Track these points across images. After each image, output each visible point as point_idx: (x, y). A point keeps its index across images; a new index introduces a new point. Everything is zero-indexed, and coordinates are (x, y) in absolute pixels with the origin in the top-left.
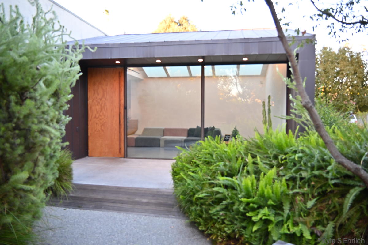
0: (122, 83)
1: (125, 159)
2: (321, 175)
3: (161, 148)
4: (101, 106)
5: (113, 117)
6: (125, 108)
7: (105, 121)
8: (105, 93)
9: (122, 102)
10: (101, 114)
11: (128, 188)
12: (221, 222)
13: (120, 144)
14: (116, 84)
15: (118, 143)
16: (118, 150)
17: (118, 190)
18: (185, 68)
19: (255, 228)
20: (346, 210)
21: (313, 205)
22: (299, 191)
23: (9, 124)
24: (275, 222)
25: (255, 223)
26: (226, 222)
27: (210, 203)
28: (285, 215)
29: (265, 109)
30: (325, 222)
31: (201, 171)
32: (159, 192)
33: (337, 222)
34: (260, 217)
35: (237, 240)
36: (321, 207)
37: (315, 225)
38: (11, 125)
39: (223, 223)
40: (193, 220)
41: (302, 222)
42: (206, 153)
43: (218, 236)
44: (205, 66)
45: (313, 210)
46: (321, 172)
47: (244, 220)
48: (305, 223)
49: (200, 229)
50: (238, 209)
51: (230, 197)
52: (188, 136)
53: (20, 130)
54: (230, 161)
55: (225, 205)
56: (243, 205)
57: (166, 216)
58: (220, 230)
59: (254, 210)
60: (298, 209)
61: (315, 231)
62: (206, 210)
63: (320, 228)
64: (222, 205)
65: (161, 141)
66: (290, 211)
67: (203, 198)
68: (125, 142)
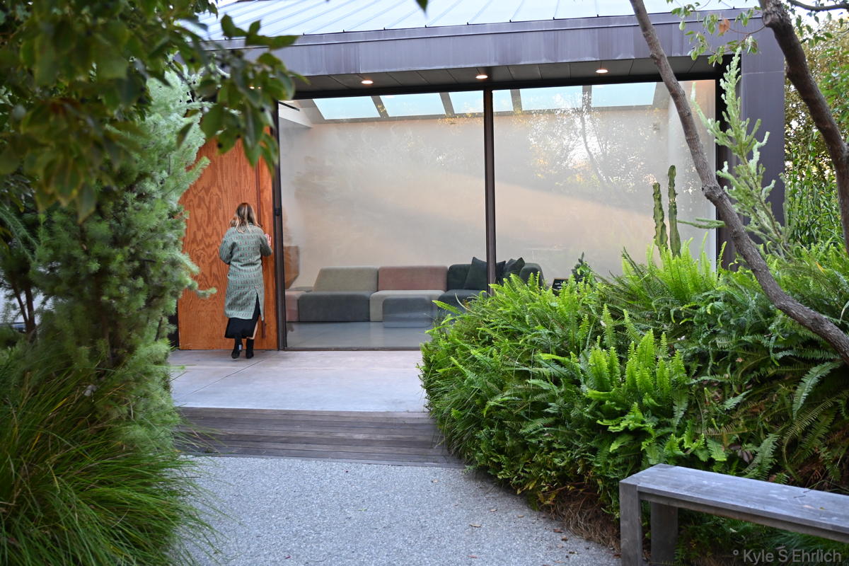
1: (282, 353)
2: (759, 343)
3: (372, 324)
9: (268, 195)
10: (209, 231)
11: (313, 414)
12: (546, 450)
17: (288, 418)
18: (437, 95)
19: (614, 447)
20: (797, 406)
21: (738, 404)
22: (713, 378)
23: (126, 248)
24: (655, 434)
25: (615, 436)
26: (556, 446)
27: (522, 413)
28: (676, 422)
29: (660, 205)
30: (762, 436)
31: (499, 351)
32: (391, 418)
33: (783, 433)
34: (623, 424)
35: (581, 477)
36: (756, 407)
37: (739, 442)
38: (129, 251)
39: (551, 449)
40: (483, 463)
41: (713, 438)
42: (507, 315)
43: (540, 480)
44: (494, 92)
45: (739, 414)
46: (758, 337)
47: (593, 436)
48: (718, 439)
49: (500, 477)
50: (581, 415)
51: (562, 395)
52: (449, 287)
53: (139, 260)
54: (564, 324)
55: (553, 415)
56: (591, 406)
57: (418, 464)
58: (543, 466)
59: (613, 415)
60: (708, 414)
61: (739, 454)
62: (512, 431)
63: (750, 448)
64: (548, 415)
65: (371, 302)
66: (686, 413)
67: (505, 408)
68: (280, 307)
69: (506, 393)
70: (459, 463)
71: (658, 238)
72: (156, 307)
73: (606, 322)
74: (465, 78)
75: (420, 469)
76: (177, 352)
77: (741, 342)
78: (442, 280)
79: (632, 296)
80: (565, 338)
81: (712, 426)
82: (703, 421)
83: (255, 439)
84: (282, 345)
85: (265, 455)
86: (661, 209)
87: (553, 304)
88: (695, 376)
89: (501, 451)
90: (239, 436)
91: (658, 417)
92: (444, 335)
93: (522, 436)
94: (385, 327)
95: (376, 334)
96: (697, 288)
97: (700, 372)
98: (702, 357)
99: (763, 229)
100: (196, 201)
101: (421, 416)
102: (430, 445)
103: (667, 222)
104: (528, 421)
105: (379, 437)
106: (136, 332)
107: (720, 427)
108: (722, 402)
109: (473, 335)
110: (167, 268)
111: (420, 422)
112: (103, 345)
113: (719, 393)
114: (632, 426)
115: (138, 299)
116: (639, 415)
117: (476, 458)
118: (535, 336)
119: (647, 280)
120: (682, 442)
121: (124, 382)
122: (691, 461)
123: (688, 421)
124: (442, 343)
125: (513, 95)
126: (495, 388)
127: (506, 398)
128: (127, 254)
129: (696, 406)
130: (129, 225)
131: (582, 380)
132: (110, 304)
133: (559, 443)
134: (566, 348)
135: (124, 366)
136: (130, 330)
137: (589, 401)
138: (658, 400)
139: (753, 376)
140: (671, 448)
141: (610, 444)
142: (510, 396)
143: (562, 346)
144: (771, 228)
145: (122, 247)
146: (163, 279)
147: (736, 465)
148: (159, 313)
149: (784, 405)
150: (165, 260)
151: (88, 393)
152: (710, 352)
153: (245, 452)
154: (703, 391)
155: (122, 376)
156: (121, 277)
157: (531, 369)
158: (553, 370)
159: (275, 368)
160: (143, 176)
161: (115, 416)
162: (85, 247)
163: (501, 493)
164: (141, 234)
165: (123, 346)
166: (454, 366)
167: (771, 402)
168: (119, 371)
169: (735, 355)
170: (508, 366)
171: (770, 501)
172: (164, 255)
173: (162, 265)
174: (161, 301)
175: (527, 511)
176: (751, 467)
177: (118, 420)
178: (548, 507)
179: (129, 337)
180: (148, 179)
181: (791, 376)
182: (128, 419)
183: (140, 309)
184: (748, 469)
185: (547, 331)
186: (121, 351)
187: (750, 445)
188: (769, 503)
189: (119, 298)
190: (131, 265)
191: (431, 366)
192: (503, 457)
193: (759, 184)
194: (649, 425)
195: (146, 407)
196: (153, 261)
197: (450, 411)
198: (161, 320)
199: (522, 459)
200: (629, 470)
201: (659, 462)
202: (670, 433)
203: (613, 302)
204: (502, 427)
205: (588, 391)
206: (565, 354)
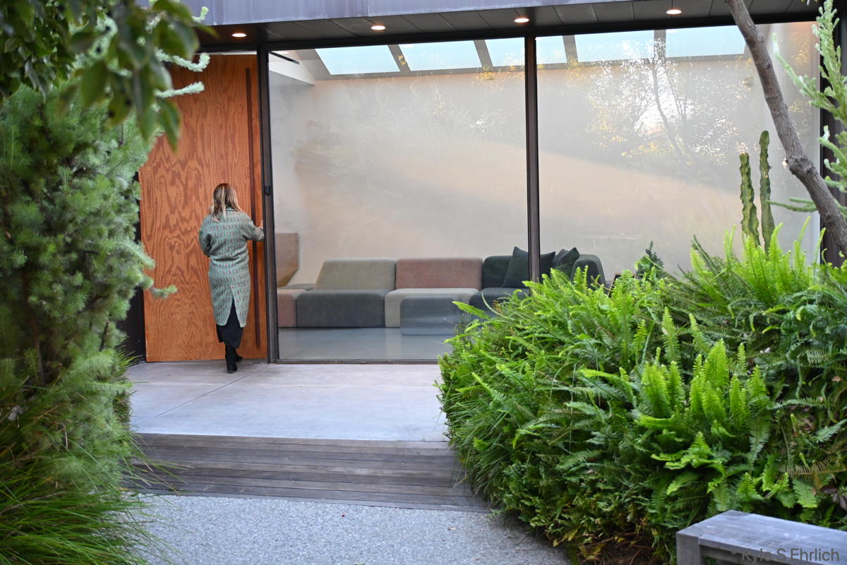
0: (256, 109)
1: (273, 366)
3: (387, 331)
4: (185, 187)
6: (268, 191)
8: (199, 142)
9: (259, 170)
10: (186, 214)
11: (306, 443)
12: (589, 491)
13: (256, 315)
17: (275, 448)
18: (469, 44)
19: (673, 488)
21: (835, 435)
22: (803, 402)
23: (61, 237)
24: (725, 474)
25: (674, 475)
26: (601, 486)
27: (560, 445)
28: (752, 457)
29: (749, 180)
31: (533, 366)
32: (403, 449)
35: (631, 526)
37: (835, 484)
38: (64, 240)
39: (595, 490)
40: (513, 506)
41: (801, 478)
42: (546, 321)
43: (582, 529)
44: (538, 39)
45: (835, 448)
47: (648, 474)
48: (807, 480)
49: (533, 525)
50: (632, 446)
51: (610, 422)
52: (484, 284)
53: (78, 251)
54: (614, 332)
55: (599, 447)
56: (645, 436)
57: (433, 507)
58: (585, 511)
59: (674, 448)
60: (796, 447)
61: (835, 500)
62: (548, 467)
64: (592, 447)
65: (386, 304)
66: (767, 446)
67: (539, 438)
68: (270, 309)
69: (541, 419)
70: (485, 507)
71: (746, 223)
72: (100, 310)
73: (669, 330)
75: (435, 513)
76: (142, 364)
77: (839, 356)
78: (476, 276)
79: (705, 298)
80: (616, 350)
81: (800, 463)
82: (790, 456)
83: (231, 474)
84: (273, 356)
85: (243, 494)
86: (750, 186)
87: (604, 307)
88: (779, 399)
89: (534, 492)
90: (213, 470)
91: (731, 451)
92: (468, 345)
93: (558, 474)
94: (404, 335)
95: (392, 343)
96: (788, 288)
97: (786, 394)
98: (788, 375)
100: (169, 177)
101: (440, 446)
102: (449, 483)
103: (757, 202)
104: (568, 454)
105: (386, 472)
106: (75, 341)
107: (810, 465)
108: (814, 432)
109: (503, 347)
110: (113, 262)
111: (439, 454)
112: (33, 357)
113: (811, 421)
114: (696, 461)
115: (75, 300)
116: (705, 448)
117: (505, 500)
118: (579, 347)
119: (724, 278)
120: (761, 483)
121: (58, 403)
122: (771, 508)
123: (768, 457)
124: (465, 355)
125: (566, 43)
126: (528, 412)
127: (541, 426)
128: (62, 244)
129: (781, 437)
130: (64, 207)
131: (635, 403)
132: (40, 306)
133: (605, 483)
134: (618, 362)
135: (57, 384)
136: (67, 339)
137: (642, 430)
138: (732, 429)
140: (746, 491)
141: (669, 485)
142: (546, 422)
143: (613, 360)
145: (55, 235)
146: (109, 275)
147: (830, 514)
148: (105, 316)
150: (110, 251)
151: (12, 416)
152: (799, 368)
153: (220, 491)
154: (789, 418)
155: (56, 396)
156: (55, 272)
157: (571, 389)
158: (599, 391)
159: (263, 385)
160: (81, 147)
161: (46, 445)
162: (9, 235)
164: (80, 219)
165: (58, 357)
166: (478, 384)
168: (51, 390)
169: (832, 373)
170: (544, 385)
172: (108, 244)
173: (108, 257)
174: (106, 302)
177: (50, 451)
178: (592, 563)
179: (65, 347)
180: (90, 151)
182: (64, 449)
183: (79, 313)
184: (845, 519)
185: (593, 341)
186: (55, 364)
189: (51, 299)
190: (67, 257)
191: (451, 383)
192: (537, 499)
194: (718, 462)
195: (86, 435)
196: (95, 252)
197: (472, 441)
198: (107, 327)
199: (559, 502)
200: (692, 518)
201: (730, 507)
202: (747, 471)
203: (677, 304)
204: (535, 461)
205: (641, 417)
206: (614, 370)
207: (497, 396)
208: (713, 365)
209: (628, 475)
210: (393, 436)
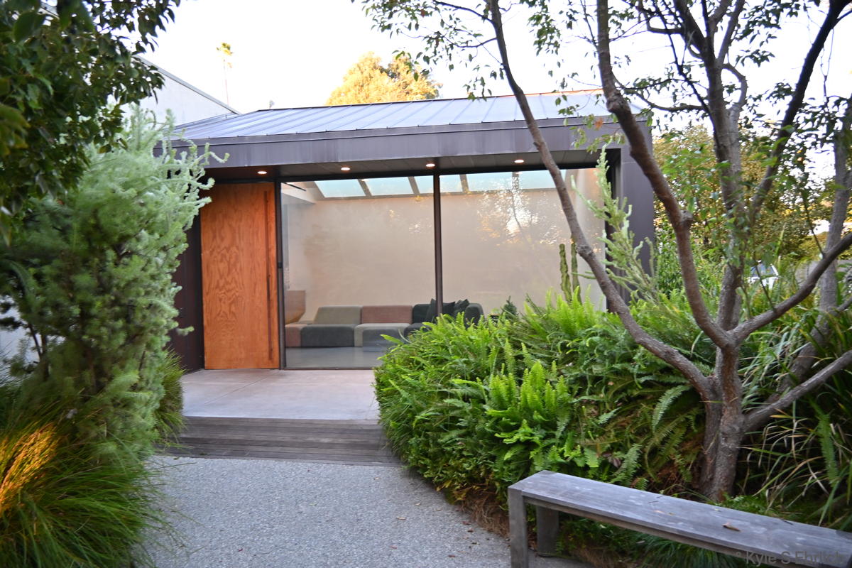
0: (273, 215)
1: (282, 371)
2: (626, 370)
3: (356, 349)
5: (255, 284)
6: (280, 266)
7: (237, 294)
9: (273, 253)
10: (229, 279)
11: (293, 422)
12: (458, 456)
13: (270, 342)
14: (259, 218)
15: (266, 338)
16: (266, 354)
17: (273, 425)
18: (405, 180)
19: (508, 456)
20: (655, 422)
21: (610, 419)
22: (590, 398)
23: (107, 296)
24: (542, 446)
25: (509, 447)
26: (465, 453)
27: (442, 426)
28: (558, 434)
29: (565, 260)
30: (629, 445)
31: (427, 375)
32: (352, 425)
33: (645, 443)
34: (516, 437)
35: (483, 480)
36: (623, 422)
37: (610, 450)
38: (109, 298)
39: (462, 456)
40: (414, 464)
41: (589, 447)
42: (438, 346)
43: (454, 481)
44: (441, 177)
45: (610, 427)
46: (626, 365)
47: (493, 446)
48: (593, 448)
49: (426, 476)
50: (484, 428)
51: (471, 411)
52: (413, 320)
53: (121, 305)
54: (476, 353)
55: (466, 427)
56: (492, 422)
57: (366, 464)
58: (456, 469)
59: (512, 429)
60: (586, 427)
61: (610, 461)
62: (434, 440)
63: (619, 455)
64: (460, 428)
65: (355, 333)
66: (568, 427)
67: (428, 421)
68: (281, 337)
69: (431, 409)
70: (398, 463)
71: (564, 285)
72: (139, 343)
73: (509, 352)
74: (418, 166)
75: (367, 468)
76: (202, 371)
77: (613, 368)
78: (409, 315)
79: (534, 332)
80: (478, 365)
81: (588, 437)
82: (583, 433)
83: (242, 443)
84: (283, 365)
85: (247, 456)
86: (565, 264)
87: (473, 338)
88: (575, 397)
89: (426, 455)
90: (231, 440)
91: (546, 430)
92: (392, 361)
93: (438, 445)
94: (365, 351)
95: (358, 356)
96: (583, 326)
97: (580, 393)
98: (582, 380)
99: (635, 279)
100: (219, 257)
101: (375, 423)
102: (376, 447)
103: (570, 272)
104: (445, 432)
105: (341, 441)
106: (119, 365)
107: (595, 438)
108: (597, 417)
109: (411, 363)
110: (147, 312)
111: (374, 428)
112: (88, 375)
113: (596, 409)
114: (522, 438)
115: (117, 338)
116: (529, 430)
117: (409, 460)
118: (454, 363)
119: (546, 319)
120: (563, 451)
121: (102, 406)
122: (570, 468)
123: (569, 433)
124: (390, 367)
125: (462, 179)
126: (422, 405)
127: (430, 413)
128: (107, 301)
129: (577, 420)
130: (111, 277)
131: (487, 400)
132: (90, 342)
133: (468, 451)
134: (480, 373)
135: (103, 393)
136: (113, 363)
137: (490, 417)
138: (547, 416)
139: (621, 396)
140: (553, 457)
141: (507, 452)
142: (433, 411)
143: (475, 372)
144: (641, 279)
145: (104, 295)
146: (144, 321)
147: (607, 471)
149: (645, 420)
150: (144, 305)
151: (70, 416)
152: (588, 377)
153: (233, 454)
154: (582, 408)
155: (101, 401)
156: (102, 320)
157: (449, 390)
158: (465, 392)
159: (274, 384)
161: (93, 434)
162: (71, 295)
163: (428, 489)
164: (122, 284)
165: (105, 376)
166: (392, 386)
167: (636, 417)
168: (99, 397)
169: (608, 380)
170: (433, 388)
171: (628, 506)
172: (143, 301)
173: (141, 309)
174: (143, 338)
175: (445, 505)
176: (620, 470)
177: (96, 439)
178: (459, 503)
179: (111, 368)
180: (133, 240)
181: (652, 396)
183: (120, 346)
184: (617, 473)
186: (104, 380)
187: (619, 453)
188: (627, 509)
189: (99, 337)
190: (112, 310)
191: (381, 384)
192: (428, 460)
193: (630, 246)
194: (536, 439)
195: (127, 426)
196: (135, 306)
197: (390, 422)
198: (144, 354)
199: (440, 463)
200: (520, 475)
201: (544, 468)
202: (554, 444)
203: (517, 336)
204: (427, 436)
205: (489, 410)
206: (473, 379)
207: (405, 394)
208: (534, 375)
209: (481, 447)
210: (347, 417)
